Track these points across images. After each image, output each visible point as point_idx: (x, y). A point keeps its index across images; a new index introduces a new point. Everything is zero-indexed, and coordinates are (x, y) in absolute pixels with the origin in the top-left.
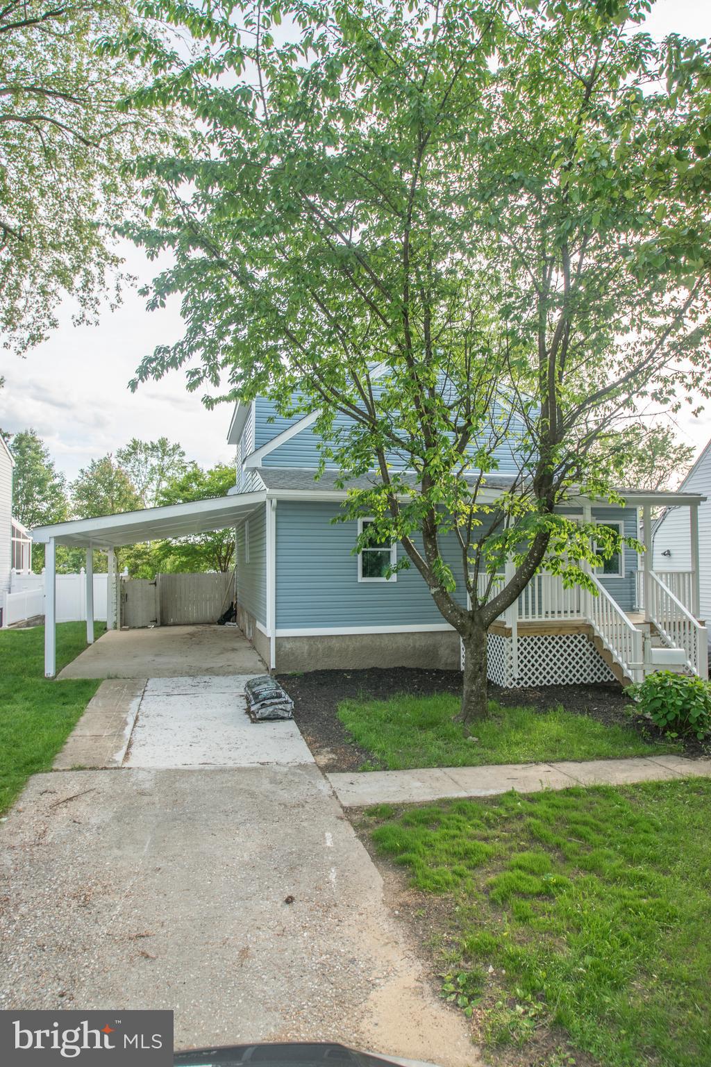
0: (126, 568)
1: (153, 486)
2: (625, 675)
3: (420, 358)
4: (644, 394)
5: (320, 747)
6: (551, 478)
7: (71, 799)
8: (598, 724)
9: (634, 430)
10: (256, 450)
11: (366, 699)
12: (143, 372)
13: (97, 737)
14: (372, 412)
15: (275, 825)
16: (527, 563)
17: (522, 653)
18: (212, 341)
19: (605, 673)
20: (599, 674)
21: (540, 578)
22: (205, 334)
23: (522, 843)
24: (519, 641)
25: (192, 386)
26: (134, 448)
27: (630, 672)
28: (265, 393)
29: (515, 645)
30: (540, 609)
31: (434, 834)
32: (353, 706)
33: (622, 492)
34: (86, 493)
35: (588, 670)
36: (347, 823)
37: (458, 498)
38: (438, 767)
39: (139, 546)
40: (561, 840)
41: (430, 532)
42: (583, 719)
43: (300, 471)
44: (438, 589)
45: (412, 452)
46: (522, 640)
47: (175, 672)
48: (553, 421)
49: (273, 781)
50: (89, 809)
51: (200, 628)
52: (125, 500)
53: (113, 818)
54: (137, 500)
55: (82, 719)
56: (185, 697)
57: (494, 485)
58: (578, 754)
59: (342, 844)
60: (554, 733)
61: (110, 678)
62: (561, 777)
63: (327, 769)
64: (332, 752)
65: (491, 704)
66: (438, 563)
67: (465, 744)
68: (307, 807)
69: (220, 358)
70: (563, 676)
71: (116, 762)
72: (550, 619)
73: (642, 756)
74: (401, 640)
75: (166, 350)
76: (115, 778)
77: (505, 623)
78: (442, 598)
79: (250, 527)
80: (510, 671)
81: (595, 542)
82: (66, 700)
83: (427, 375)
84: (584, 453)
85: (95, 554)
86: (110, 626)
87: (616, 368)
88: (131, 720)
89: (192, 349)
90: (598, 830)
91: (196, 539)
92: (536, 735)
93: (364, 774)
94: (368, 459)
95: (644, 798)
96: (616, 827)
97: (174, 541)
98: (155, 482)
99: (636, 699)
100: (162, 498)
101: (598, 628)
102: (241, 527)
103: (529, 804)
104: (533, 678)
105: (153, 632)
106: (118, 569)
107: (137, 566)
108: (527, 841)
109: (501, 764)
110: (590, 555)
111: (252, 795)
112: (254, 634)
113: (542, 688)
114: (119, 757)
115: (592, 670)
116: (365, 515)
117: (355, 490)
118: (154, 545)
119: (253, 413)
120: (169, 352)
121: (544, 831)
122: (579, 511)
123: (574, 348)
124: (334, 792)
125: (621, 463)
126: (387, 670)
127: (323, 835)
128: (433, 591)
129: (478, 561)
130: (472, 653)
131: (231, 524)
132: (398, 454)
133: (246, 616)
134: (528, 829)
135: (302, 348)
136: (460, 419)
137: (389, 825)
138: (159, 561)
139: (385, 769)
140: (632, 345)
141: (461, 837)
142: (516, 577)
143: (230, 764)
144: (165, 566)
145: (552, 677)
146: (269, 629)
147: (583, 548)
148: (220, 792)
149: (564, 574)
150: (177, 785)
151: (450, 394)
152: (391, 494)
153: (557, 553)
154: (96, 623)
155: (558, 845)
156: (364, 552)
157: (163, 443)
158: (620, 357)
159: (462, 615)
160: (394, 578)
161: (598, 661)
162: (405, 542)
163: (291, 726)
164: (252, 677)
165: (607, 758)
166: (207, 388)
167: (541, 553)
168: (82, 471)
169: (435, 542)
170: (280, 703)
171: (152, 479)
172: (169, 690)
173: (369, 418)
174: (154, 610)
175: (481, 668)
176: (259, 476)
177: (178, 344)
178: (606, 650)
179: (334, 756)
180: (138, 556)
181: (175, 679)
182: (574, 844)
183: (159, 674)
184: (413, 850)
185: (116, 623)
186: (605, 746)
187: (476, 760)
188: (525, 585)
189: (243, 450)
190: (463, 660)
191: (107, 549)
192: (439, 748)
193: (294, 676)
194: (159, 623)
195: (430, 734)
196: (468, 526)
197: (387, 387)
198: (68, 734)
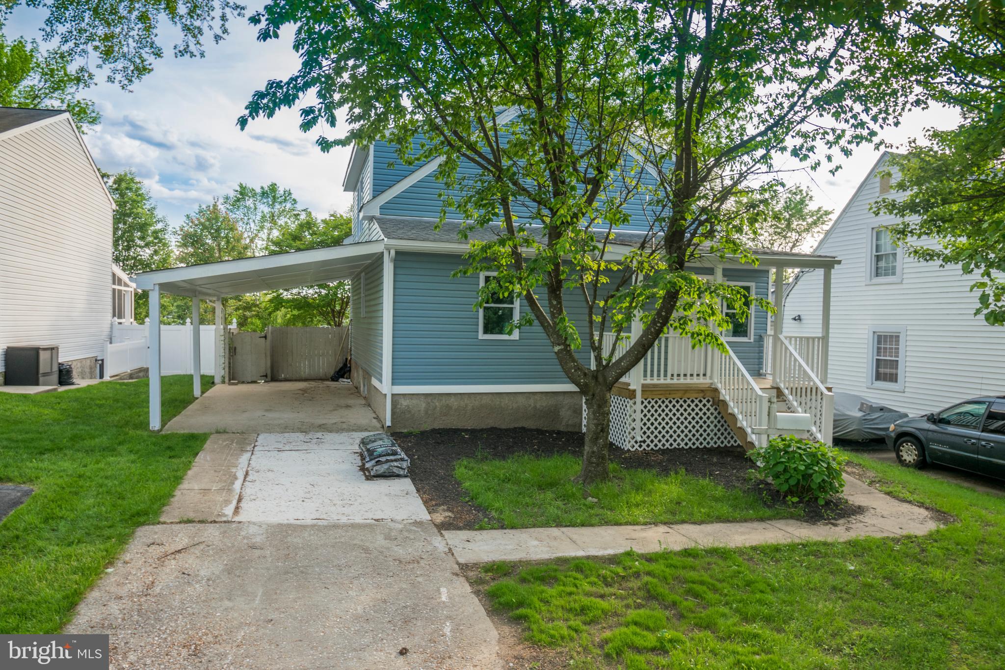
0: (235, 320)
1: (264, 235)
2: (749, 440)
3: (550, 102)
4: (784, 149)
5: (436, 505)
6: (682, 233)
7: (179, 551)
8: (720, 488)
9: (771, 186)
10: (374, 197)
11: (484, 459)
12: (254, 108)
13: (205, 491)
14: (498, 159)
15: (389, 580)
16: (654, 322)
17: (645, 416)
18: (328, 77)
19: (729, 438)
20: (722, 438)
21: (667, 339)
22: (321, 68)
23: (639, 601)
24: (642, 403)
25: (307, 126)
26: (241, 193)
27: (754, 436)
28: (383, 136)
29: (639, 407)
30: (666, 371)
31: (551, 591)
32: (471, 465)
33: (755, 252)
34: (190, 239)
35: (712, 435)
36: (462, 579)
37: (585, 251)
38: (557, 526)
39: (248, 296)
40: (677, 598)
41: (555, 288)
42: (705, 482)
43: (420, 222)
44: (562, 347)
45: (539, 203)
46: (646, 403)
47: (286, 428)
48: (687, 175)
49: (388, 537)
50: (198, 561)
51: (313, 384)
52: (233, 249)
53: (223, 571)
54: (246, 248)
55: (190, 473)
56: (296, 453)
57: (622, 241)
58: (698, 517)
59: (457, 599)
60: (675, 495)
61: (218, 432)
62: (680, 538)
63: (443, 527)
64: (448, 510)
65: (611, 466)
66: (563, 320)
67: (585, 505)
68: (422, 563)
69: (337, 97)
70: (686, 440)
71: (226, 516)
72: (675, 381)
73: (762, 519)
74: (521, 400)
75: (279, 85)
76: (225, 532)
77: (629, 384)
78: (566, 356)
79: (366, 279)
80: (633, 433)
81: (725, 304)
82: (172, 454)
83: (557, 121)
84: (718, 209)
85: (202, 306)
86: (217, 380)
87: (756, 120)
88: (240, 475)
89: (307, 85)
90: (715, 590)
91: (309, 292)
92: (656, 497)
93: (481, 532)
94: (493, 209)
95: (762, 560)
96: (733, 587)
97: (285, 293)
98: (266, 231)
99: (759, 464)
100: (273, 248)
101: (723, 391)
102: (356, 279)
103: (647, 563)
104: (656, 441)
105: (262, 387)
106: (226, 321)
107: (246, 318)
108: (643, 599)
109: (621, 524)
110: (719, 317)
111: (366, 550)
112: (369, 390)
113: (664, 452)
114: (229, 510)
115: (715, 434)
116: (488, 269)
117: (476, 242)
118: (263, 297)
119: (371, 158)
120: (281, 87)
121: (661, 590)
122: (710, 271)
123: (713, 97)
124: (450, 549)
125: (756, 221)
126: (507, 430)
127: (438, 590)
128: (557, 349)
129: (604, 319)
130: (594, 413)
131: (345, 277)
132: (524, 205)
133: (361, 372)
134: (645, 587)
135: (425, 88)
136: (590, 170)
137: (505, 582)
138: (270, 314)
139: (502, 527)
140: (774, 97)
141: (578, 594)
142: (642, 336)
143: (344, 520)
144: (276, 319)
145: (675, 440)
146: (385, 385)
147: (712, 308)
148: (333, 546)
149: (693, 334)
150: (289, 539)
151: (580, 143)
152: (515, 247)
153: (686, 313)
154: (203, 377)
155: (674, 604)
156: (485, 308)
157: (273, 188)
158: (760, 108)
159: (585, 374)
160: (516, 335)
161: (722, 426)
162: (529, 298)
163: (406, 484)
164: (366, 434)
165: (727, 520)
166: (322, 128)
167: (669, 312)
168: (188, 216)
169: (560, 298)
170: (396, 460)
171: (262, 227)
172: (281, 446)
173: (494, 165)
174: (264, 365)
175: (602, 428)
176: (376, 225)
177: (292, 79)
178: (730, 414)
179: (450, 514)
180: (248, 307)
181: (286, 435)
182: (690, 603)
183: (270, 429)
184: (529, 606)
185: (223, 377)
186: (725, 509)
187: (595, 520)
188: (651, 345)
189: (360, 198)
190: (584, 422)
191: (215, 299)
192: (558, 508)
193: (410, 434)
194: (269, 378)
195: (549, 495)
196: (595, 284)
197: (513, 133)
198: (175, 488)
